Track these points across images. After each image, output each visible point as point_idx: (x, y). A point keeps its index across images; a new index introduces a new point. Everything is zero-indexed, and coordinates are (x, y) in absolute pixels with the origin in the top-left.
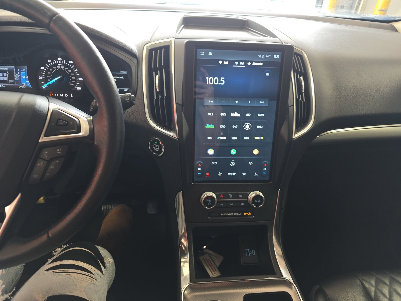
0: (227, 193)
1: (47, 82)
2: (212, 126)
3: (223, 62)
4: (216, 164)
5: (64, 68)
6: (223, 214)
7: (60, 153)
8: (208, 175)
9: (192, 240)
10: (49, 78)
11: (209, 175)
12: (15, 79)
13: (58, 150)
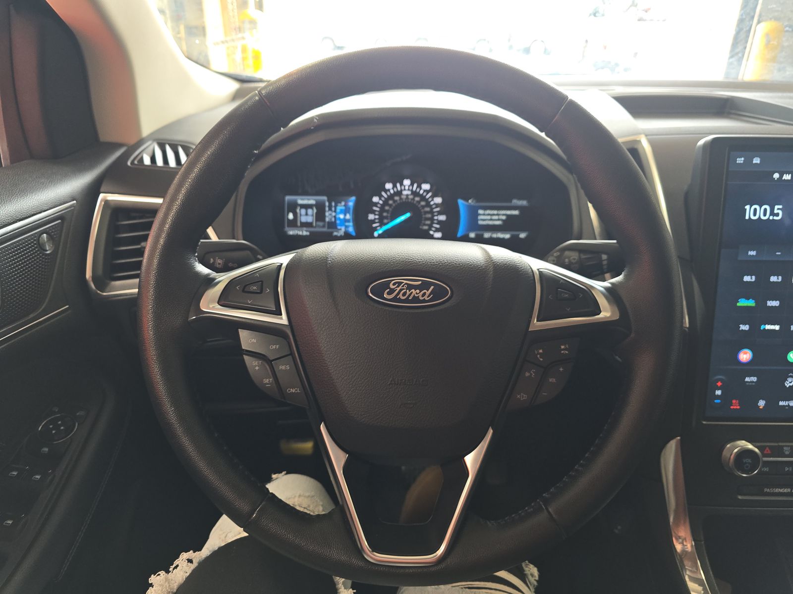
0: (781, 444)
1: (382, 224)
2: (751, 303)
3: (781, 176)
4: (753, 382)
5: (413, 199)
6: (768, 490)
7: (567, 352)
8: (735, 405)
9: (703, 542)
10: (386, 218)
11: (738, 405)
12: (327, 219)
13: (563, 347)
